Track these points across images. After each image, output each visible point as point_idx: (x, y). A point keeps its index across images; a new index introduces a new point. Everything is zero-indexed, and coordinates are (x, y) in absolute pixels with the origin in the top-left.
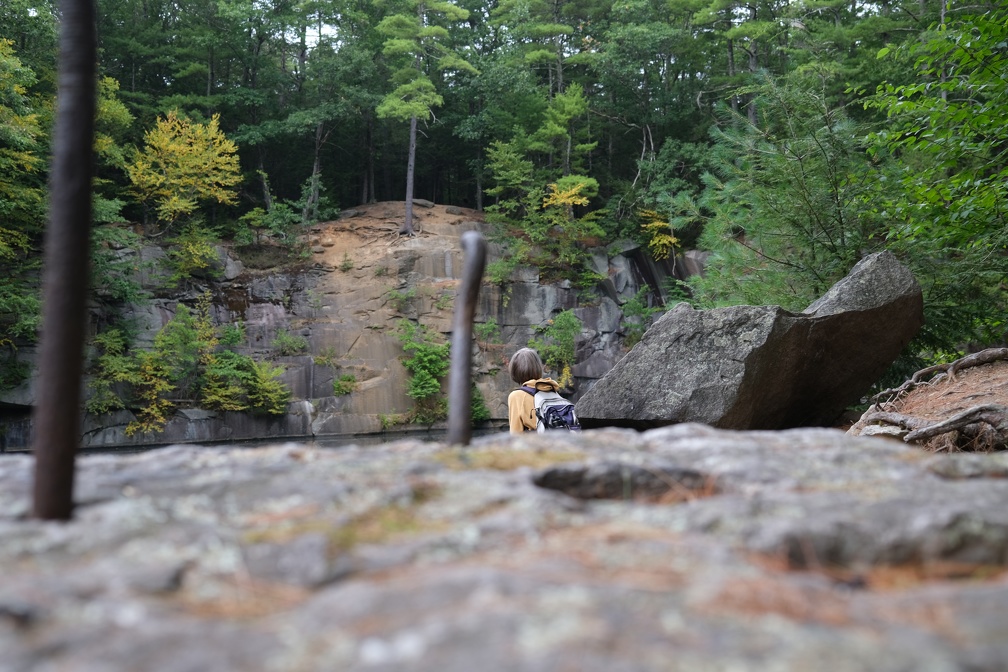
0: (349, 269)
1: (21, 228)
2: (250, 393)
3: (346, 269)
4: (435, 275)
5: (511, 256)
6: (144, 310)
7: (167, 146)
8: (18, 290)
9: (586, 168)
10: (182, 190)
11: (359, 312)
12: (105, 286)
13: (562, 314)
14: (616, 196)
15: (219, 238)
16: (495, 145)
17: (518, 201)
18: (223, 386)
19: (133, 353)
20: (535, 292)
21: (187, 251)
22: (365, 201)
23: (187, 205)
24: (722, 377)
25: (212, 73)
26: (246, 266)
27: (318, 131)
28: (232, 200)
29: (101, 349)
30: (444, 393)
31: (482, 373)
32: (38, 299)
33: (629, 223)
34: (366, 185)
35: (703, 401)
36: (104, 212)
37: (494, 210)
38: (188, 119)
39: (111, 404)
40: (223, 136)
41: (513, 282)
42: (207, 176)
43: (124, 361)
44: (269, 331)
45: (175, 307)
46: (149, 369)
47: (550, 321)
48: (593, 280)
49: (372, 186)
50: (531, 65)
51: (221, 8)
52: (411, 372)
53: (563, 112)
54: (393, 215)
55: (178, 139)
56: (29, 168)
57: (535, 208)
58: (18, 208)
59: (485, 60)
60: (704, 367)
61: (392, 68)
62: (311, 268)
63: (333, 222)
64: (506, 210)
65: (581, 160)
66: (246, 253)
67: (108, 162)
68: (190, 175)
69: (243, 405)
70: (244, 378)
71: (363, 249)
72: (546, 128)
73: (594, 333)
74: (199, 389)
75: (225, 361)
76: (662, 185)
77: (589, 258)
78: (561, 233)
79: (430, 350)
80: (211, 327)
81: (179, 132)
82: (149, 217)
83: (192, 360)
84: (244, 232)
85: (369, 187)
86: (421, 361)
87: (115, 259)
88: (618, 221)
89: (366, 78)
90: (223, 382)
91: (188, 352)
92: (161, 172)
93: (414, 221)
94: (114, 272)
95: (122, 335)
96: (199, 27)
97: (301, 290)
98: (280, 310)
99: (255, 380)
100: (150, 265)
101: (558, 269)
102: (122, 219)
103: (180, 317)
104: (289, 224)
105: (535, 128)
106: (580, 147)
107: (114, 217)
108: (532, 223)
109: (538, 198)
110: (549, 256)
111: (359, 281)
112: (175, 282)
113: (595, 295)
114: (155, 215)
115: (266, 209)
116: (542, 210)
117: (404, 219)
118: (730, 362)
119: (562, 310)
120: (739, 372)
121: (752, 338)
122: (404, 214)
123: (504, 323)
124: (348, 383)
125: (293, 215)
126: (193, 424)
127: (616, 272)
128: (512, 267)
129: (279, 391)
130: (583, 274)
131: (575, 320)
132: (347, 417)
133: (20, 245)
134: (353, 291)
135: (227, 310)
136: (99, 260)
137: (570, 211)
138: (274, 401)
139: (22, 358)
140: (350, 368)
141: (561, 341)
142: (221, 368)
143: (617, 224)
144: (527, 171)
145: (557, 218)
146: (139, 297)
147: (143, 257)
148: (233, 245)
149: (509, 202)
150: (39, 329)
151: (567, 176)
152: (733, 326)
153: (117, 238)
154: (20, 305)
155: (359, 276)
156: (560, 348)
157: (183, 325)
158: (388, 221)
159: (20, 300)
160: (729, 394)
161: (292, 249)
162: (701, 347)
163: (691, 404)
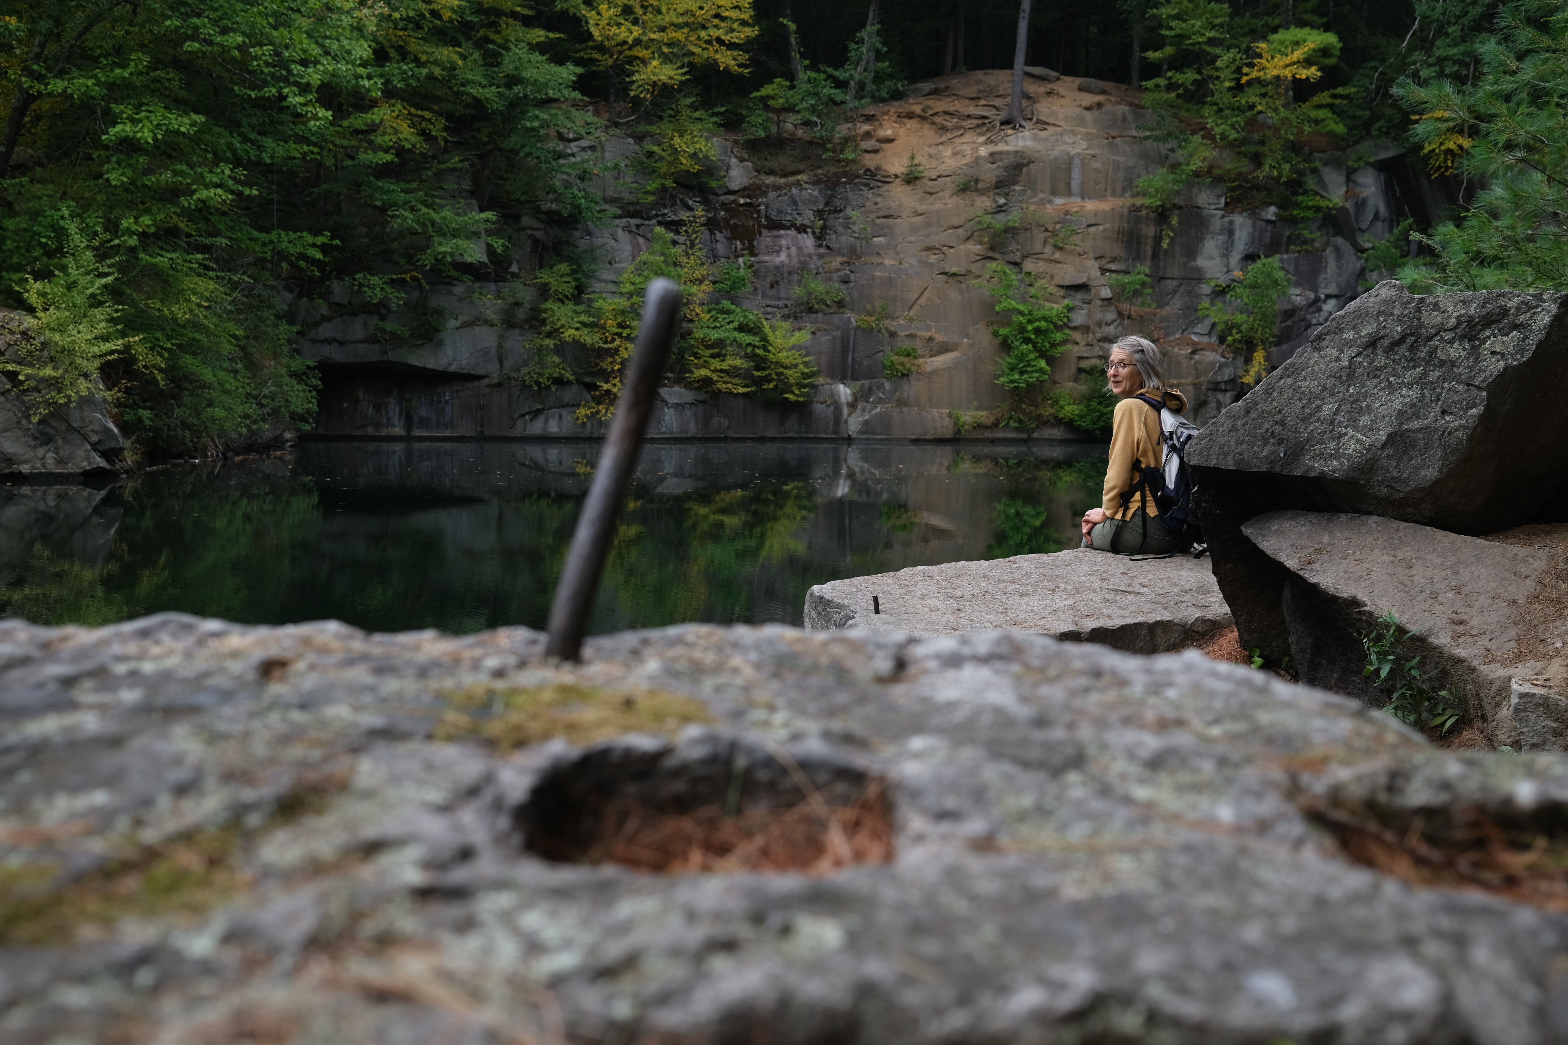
0: (917, 178)
1: (436, 108)
2: (757, 368)
3: (911, 179)
4: (1054, 192)
5: (1180, 164)
6: (607, 235)
8: (430, 201)
9: (1321, 16)
10: (666, 50)
11: (928, 249)
12: (551, 196)
13: (1259, 264)
14: (1371, 64)
15: (720, 125)
17: (1199, 72)
18: (718, 355)
19: (589, 299)
20: (1217, 223)
21: (672, 146)
22: (948, 69)
23: (672, 73)
24: (1444, 412)
26: (758, 171)
28: (740, 66)
29: (544, 292)
30: (1055, 383)
32: (458, 214)
33: (1388, 111)
34: (950, 41)
35: (1405, 452)
36: (552, 84)
37: (1157, 86)
39: (555, 375)
41: (1180, 208)
42: (704, 27)
43: (575, 312)
44: (790, 273)
45: (652, 231)
46: (611, 325)
47: (1237, 274)
48: (1318, 209)
49: (960, 45)
52: (1006, 346)
54: (992, 92)
56: (447, 14)
57: (1227, 84)
58: (431, 77)
60: (1414, 394)
62: (858, 176)
63: (896, 103)
64: (1179, 86)
65: (1314, 1)
66: (759, 150)
68: (677, 26)
69: (746, 386)
70: (749, 344)
71: (941, 148)
73: (1312, 296)
74: (683, 357)
75: (721, 316)
76: (1455, 45)
77: (1315, 171)
78: (1269, 128)
79: (1037, 313)
80: (702, 264)
82: (617, 91)
84: (757, 117)
85: (955, 46)
86: (1022, 329)
87: (565, 156)
88: (1370, 108)
90: (718, 348)
92: (635, 22)
93: (1025, 103)
94: (564, 177)
95: (574, 272)
97: (841, 211)
98: (808, 242)
99: (765, 349)
100: (616, 167)
101: (1258, 188)
102: (577, 95)
103: (657, 247)
104: (827, 104)
107: (566, 92)
108: (1221, 110)
109: (1234, 67)
110: (1244, 166)
111: (932, 198)
112: (653, 194)
113: (1318, 234)
114: (626, 89)
115: (792, 80)
116: (1238, 88)
117: (1009, 99)
118: (1461, 388)
119: (1259, 257)
120: (1475, 406)
121: (1508, 347)
122: (1009, 91)
123: (1161, 274)
124: (907, 359)
125: (833, 91)
126: (672, 410)
127: (1358, 196)
128: (1181, 182)
129: (801, 366)
130: (1300, 198)
131: (1280, 274)
132: (901, 412)
133: (434, 133)
134: (921, 214)
135: (728, 239)
136: (542, 158)
137: (1286, 91)
138: (792, 381)
139: (436, 301)
140: (911, 336)
141: (1254, 307)
142: (715, 327)
143: (1368, 113)
144: (1218, 21)
145: (1264, 102)
146: (599, 215)
147: (607, 154)
148: (740, 137)
149: (1183, 73)
150: (459, 259)
151: (1288, 28)
152: (1475, 326)
153: (569, 125)
154: (433, 223)
155: (932, 191)
156: (1251, 319)
157: (662, 258)
158: (983, 102)
159: (433, 215)
160: (1454, 442)
161: (829, 146)
162: (1412, 359)
163: (1384, 455)
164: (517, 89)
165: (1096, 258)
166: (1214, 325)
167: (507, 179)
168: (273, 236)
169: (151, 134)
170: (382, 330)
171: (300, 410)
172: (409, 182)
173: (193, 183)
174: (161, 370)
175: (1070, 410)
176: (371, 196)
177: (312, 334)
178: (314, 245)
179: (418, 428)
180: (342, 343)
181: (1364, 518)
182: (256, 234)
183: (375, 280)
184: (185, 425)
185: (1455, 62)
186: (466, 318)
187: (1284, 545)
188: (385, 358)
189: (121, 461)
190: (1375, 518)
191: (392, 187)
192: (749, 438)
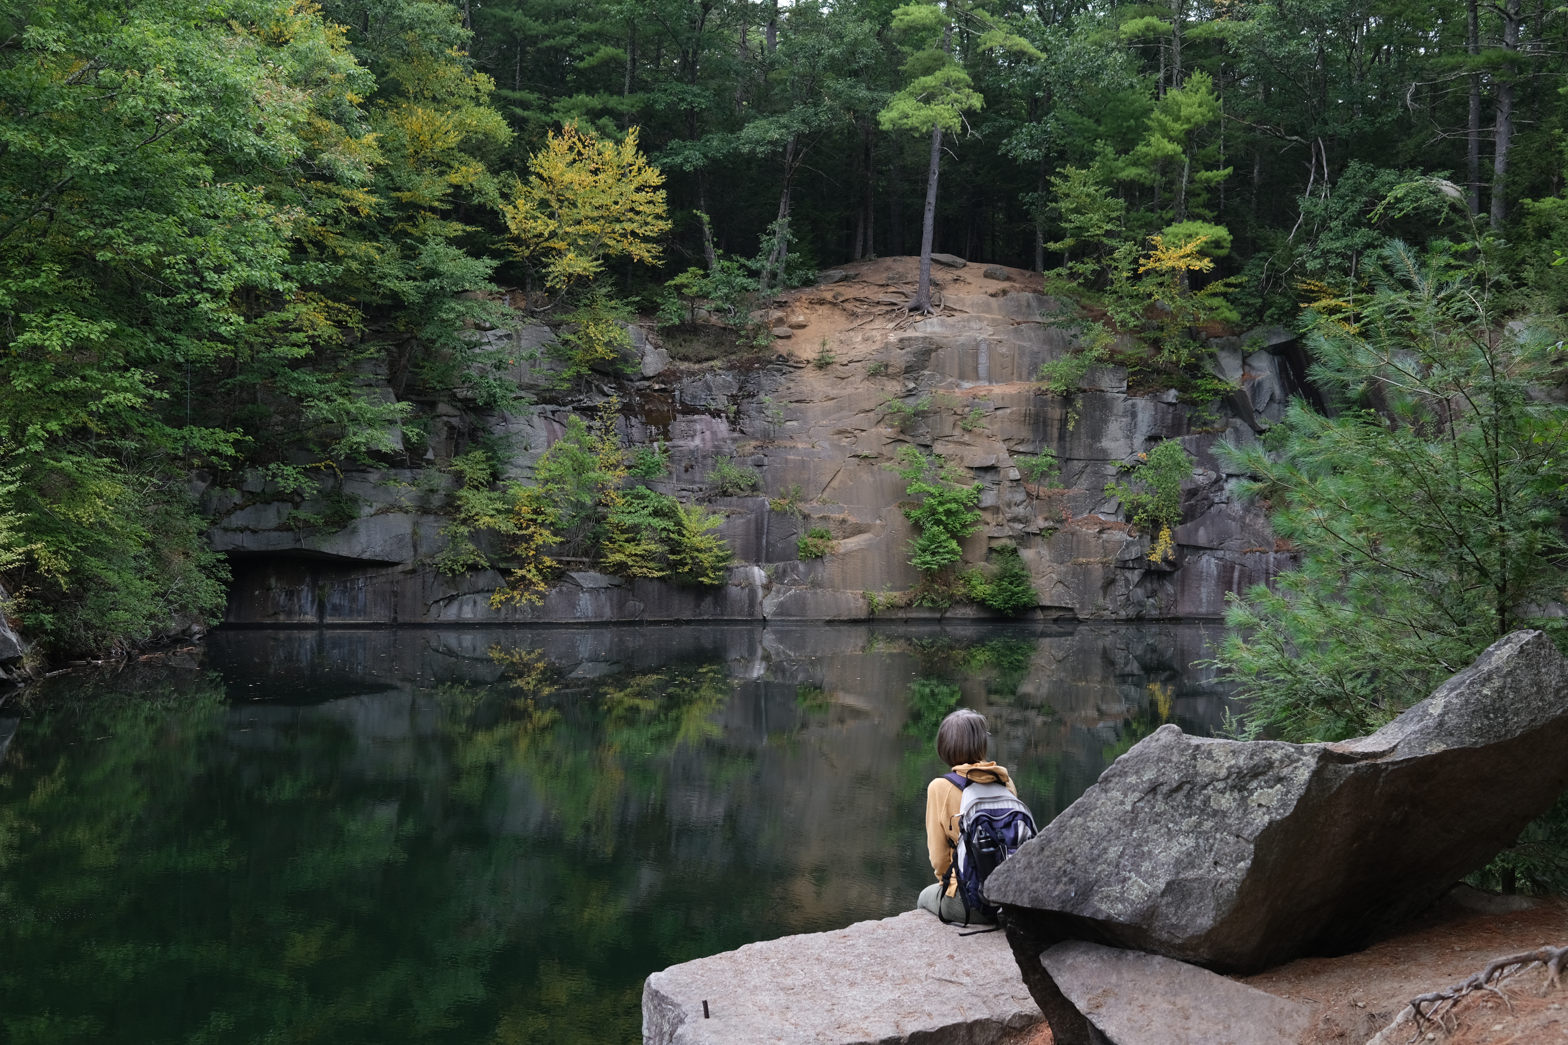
0: (828, 364)
1: (353, 300)
2: (673, 552)
3: (823, 365)
4: (962, 377)
5: (1083, 350)
6: (522, 420)
7: (562, 174)
8: (345, 390)
9: (1213, 209)
10: (581, 242)
11: (840, 432)
12: (467, 385)
13: (1162, 445)
14: (1261, 255)
15: (635, 314)
16: (1066, 172)
17: (1099, 262)
18: (634, 540)
19: (504, 486)
20: (1120, 406)
21: (587, 334)
22: (858, 255)
23: (587, 265)
24: (1216, 863)
25: (634, 61)
26: (672, 358)
27: (789, 147)
28: (654, 258)
29: (459, 479)
30: (967, 562)
31: (1028, 533)
32: (373, 404)
33: (1278, 299)
34: (861, 230)
35: (1183, 899)
36: (468, 276)
37: (1059, 275)
38: (593, 134)
39: (470, 562)
40: (644, 159)
41: (1084, 391)
42: (618, 220)
43: (490, 499)
44: (704, 457)
45: (567, 418)
46: (526, 512)
47: (1141, 455)
48: (1216, 392)
49: (870, 232)
50: (1130, 42)
52: (917, 528)
53: (1177, 119)
54: (900, 279)
55: (578, 165)
56: (365, 211)
57: (1125, 275)
59: (1054, 33)
60: (1190, 842)
61: (906, 49)
62: (771, 362)
63: (808, 290)
64: (1080, 276)
65: (1205, 196)
66: (674, 337)
67: (476, 200)
68: (594, 220)
69: (661, 570)
70: (664, 529)
71: (851, 333)
72: (1148, 144)
73: (1214, 475)
74: (598, 542)
75: (636, 502)
76: (1338, 239)
77: (1212, 356)
78: (1167, 315)
79: (948, 495)
80: (618, 449)
81: (579, 153)
82: (533, 280)
83: (588, 500)
84: (672, 305)
85: (865, 234)
86: (933, 512)
87: (481, 345)
88: (1261, 297)
89: (866, 66)
90: (633, 533)
91: (583, 486)
92: (551, 216)
93: (932, 290)
94: (480, 366)
95: (489, 459)
97: (754, 396)
98: (722, 426)
99: (680, 533)
100: (531, 356)
101: (1158, 371)
102: (494, 287)
103: (572, 433)
104: (740, 293)
105: (1132, 144)
106: (1204, 175)
107: (482, 284)
108: (1120, 298)
109: (1130, 259)
110: (1145, 351)
111: (844, 383)
112: (568, 381)
113: (1217, 416)
114: (543, 278)
115: (705, 269)
116: (1136, 277)
117: (917, 286)
118: (1231, 839)
119: (1161, 439)
120: (1243, 859)
121: (1272, 801)
122: (917, 278)
123: (1067, 456)
124: (821, 541)
125: (745, 280)
126: (587, 595)
127: (1254, 379)
128: (1084, 367)
129: (715, 550)
130: (1199, 382)
131: (1182, 456)
132: (816, 593)
133: (350, 325)
134: (833, 399)
135: (643, 424)
136: (458, 348)
137: (1181, 279)
138: (706, 565)
139: (351, 488)
140: (824, 518)
141: (1158, 487)
142: (630, 512)
143: (1260, 300)
144: (1114, 215)
145: (1161, 290)
146: (515, 403)
147: (523, 342)
148: (656, 325)
149: (1083, 263)
150: (374, 447)
151: (1181, 222)
152: (1244, 777)
153: (484, 316)
154: (348, 413)
155: (844, 376)
156: (1156, 499)
157: (577, 446)
158: (892, 289)
159: (348, 405)
160: (1225, 894)
161: (743, 333)
162: (1189, 807)
163: (1164, 902)
164: (433, 282)
165: (1004, 441)
166: (1120, 504)
167: (423, 367)
168: (185, 432)
169: (60, 342)
170: (295, 518)
171: (208, 606)
172: (327, 371)
173: (102, 388)
174: (64, 574)
175: (982, 590)
176: (286, 387)
177: (225, 523)
178: (226, 441)
179: (330, 615)
180: (254, 532)
181: (1149, 957)
182: (168, 430)
183: (289, 470)
184: (88, 626)
185: (1338, 255)
186: (380, 505)
187: (1076, 984)
188: (298, 546)
189: (19, 669)
190: (1159, 958)
191: (308, 378)
192: (664, 622)
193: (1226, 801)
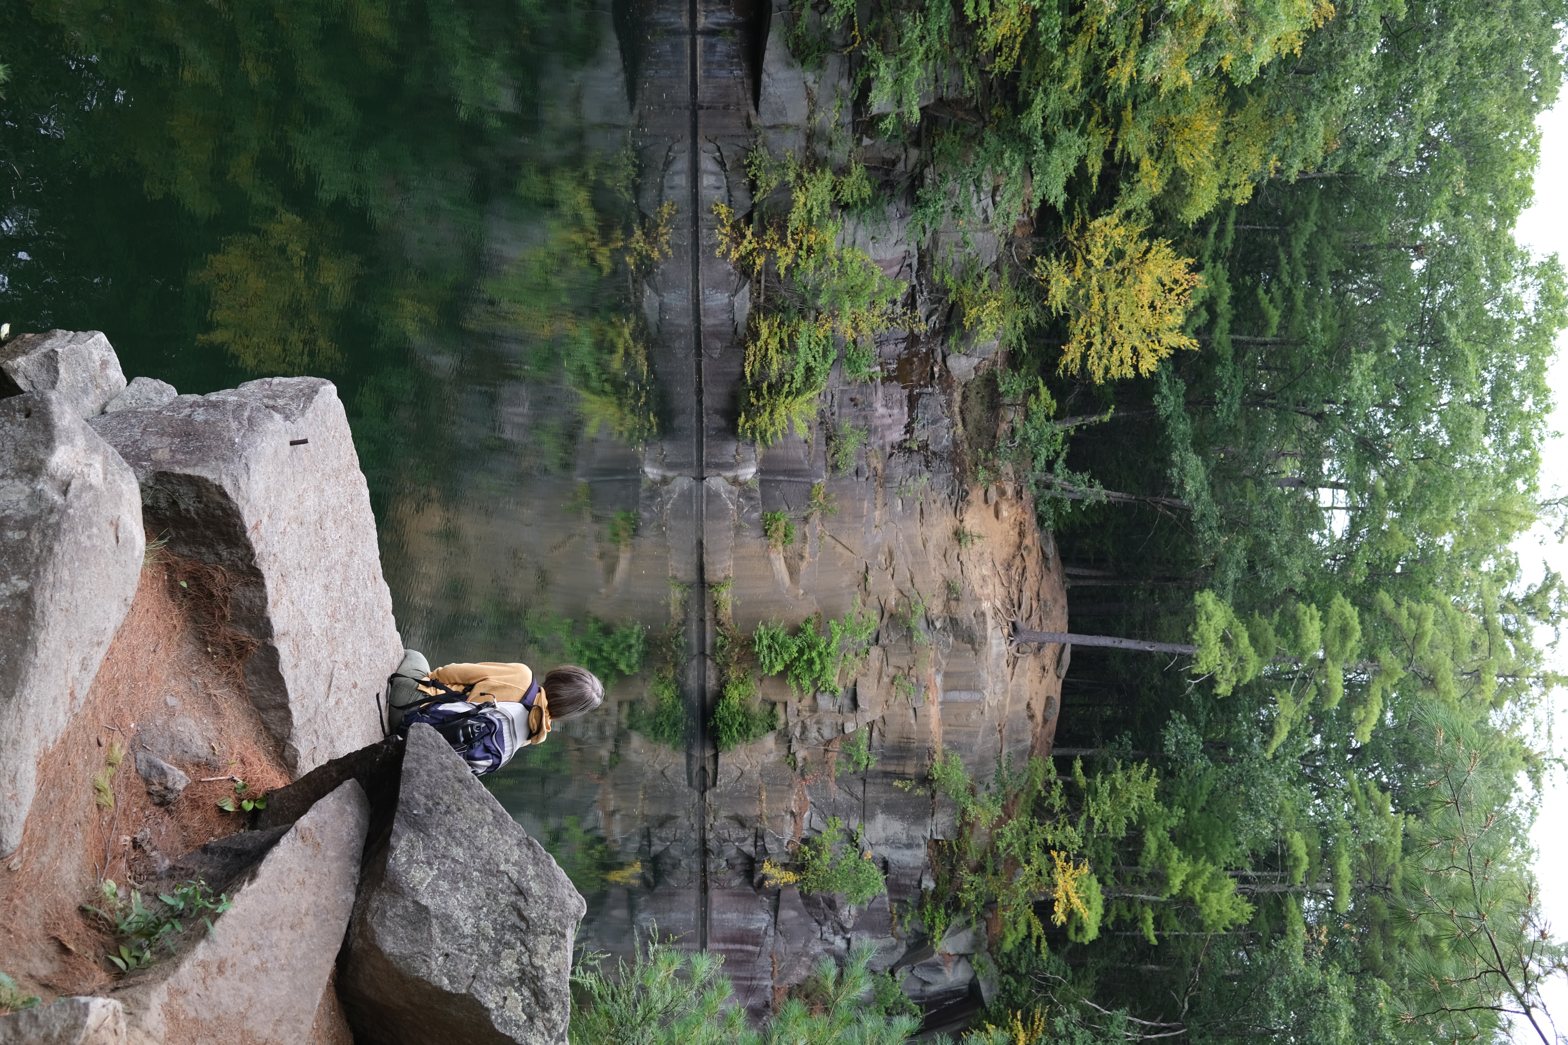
0: (960, 541)
1: (1023, 62)
2: (770, 386)
3: (959, 535)
5: (974, 796)
7: (1150, 273)
8: (932, 55)
9: (1115, 925)
10: (1081, 293)
12: (938, 178)
13: (879, 874)
14: (1069, 972)
15: (1009, 347)
16: (1152, 778)
17: (1062, 811)
18: (782, 347)
19: (836, 217)
21: (988, 299)
22: (1069, 570)
23: (1058, 298)
24: (447, 955)
25: (1265, 344)
26: (965, 385)
27: (1177, 501)
28: (1066, 367)
29: (843, 171)
32: (918, 84)
33: (1025, 990)
34: (1094, 573)
35: (411, 922)
36: (1047, 178)
37: (1049, 771)
38: (1191, 304)
39: (759, 182)
40: (1165, 355)
41: (933, 797)
42: (1103, 330)
43: (823, 202)
45: (905, 279)
46: (810, 239)
47: (869, 854)
48: (932, 928)
49: (1092, 583)
50: (1283, 842)
51: (1364, 356)
52: (796, 631)
53: (1205, 889)
54: (1045, 612)
55: (1160, 288)
56: (1112, 73)
57: (1050, 837)
58: (1051, 57)
59: (1292, 766)
60: (468, 929)
61: (1276, 618)
62: (961, 483)
63: (1034, 520)
64: (1048, 792)
65: (1128, 917)
66: (986, 386)
67: (1124, 186)
68: (1104, 306)
69: (752, 375)
70: (793, 378)
72: (1180, 860)
74: (780, 311)
75: (821, 349)
77: (968, 923)
78: (1009, 879)
79: (828, 661)
80: (873, 331)
81: (1171, 290)
82: (1043, 244)
83: (822, 301)
84: (1019, 384)
85: (1090, 577)
86: (811, 647)
87: (978, 192)
88: (1028, 973)
89: (1259, 578)
90: (789, 346)
91: (836, 296)
92: (1108, 262)
93: (1034, 645)
94: (956, 191)
95: (863, 201)
96: (1336, 325)
99: (789, 393)
100: (966, 243)
101: (953, 870)
102: (1036, 205)
103: (889, 285)
104: (1031, 452)
105: (1181, 846)
106: (1149, 916)
107: (1039, 193)
108: (1026, 833)
109: (1065, 843)
110: (973, 857)
112: (942, 280)
114: (1045, 254)
115: (1055, 418)
116: (1047, 849)
117: (1038, 629)
118: (471, 971)
120: (451, 983)
121: (510, 1011)
122: (1045, 630)
125: (1043, 457)
128: (957, 797)
129: (773, 429)
130: (942, 911)
131: (868, 894)
133: (998, 59)
136: (975, 170)
137: (1045, 894)
138: (757, 420)
139: (832, 61)
141: (837, 871)
142: (810, 344)
143: (1024, 971)
144: (1109, 826)
145: (1034, 873)
146: (919, 227)
147: (981, 234)
148: (998, 368)
149: (1061, 796)
150: (874, 85)
151: (1102, 893)
152: (534, 983)
153: (1007, 196)
154: (909, 58)
156: (825, 869)
157: (876, 290)
158: (1035, 605)
159: (916, 59)
160: (417, 965)
161: (990, 455)
162: (503, 928)
163: (408, 904)
164: (1041, 143)
166: (819, 832)
167: (955, 133)
172: (950, 36)
175: (734, 696)
181: (353, 888)
186: (815, 91)
187: (327, 816)
188: (774, 8)
190: (352, 898)
191: (944, 17)
193: (509, 965)
